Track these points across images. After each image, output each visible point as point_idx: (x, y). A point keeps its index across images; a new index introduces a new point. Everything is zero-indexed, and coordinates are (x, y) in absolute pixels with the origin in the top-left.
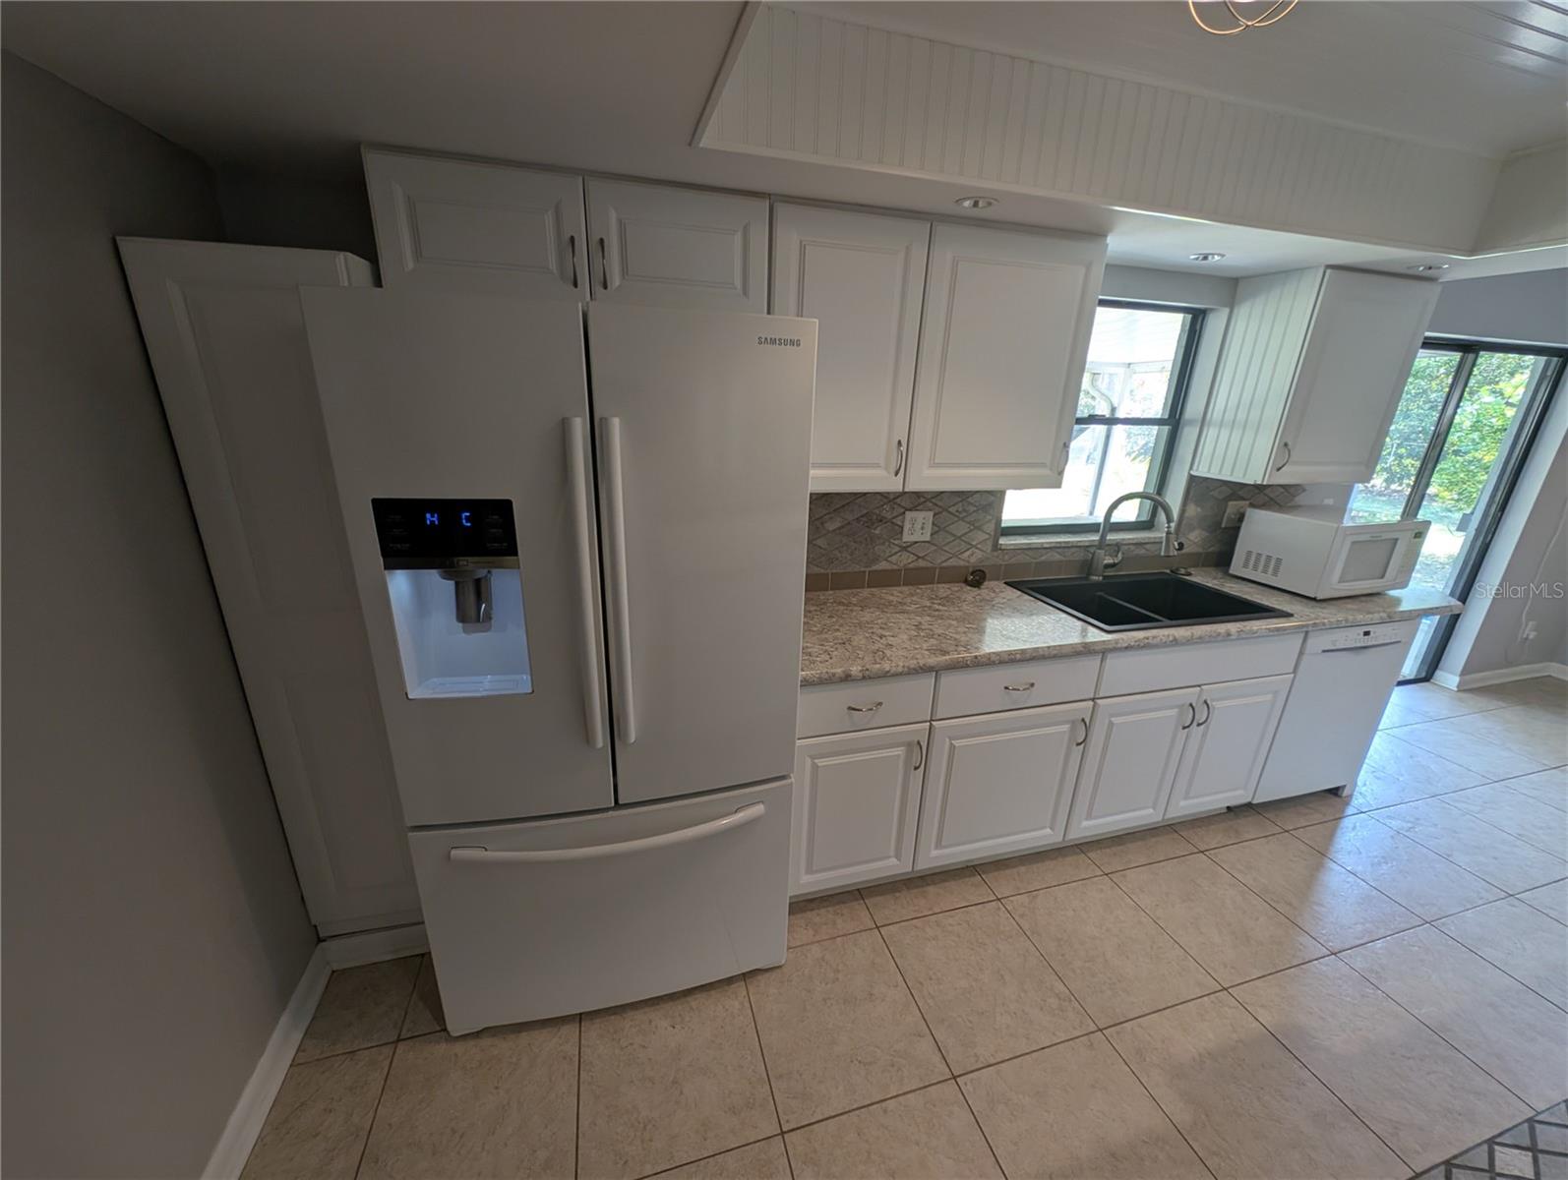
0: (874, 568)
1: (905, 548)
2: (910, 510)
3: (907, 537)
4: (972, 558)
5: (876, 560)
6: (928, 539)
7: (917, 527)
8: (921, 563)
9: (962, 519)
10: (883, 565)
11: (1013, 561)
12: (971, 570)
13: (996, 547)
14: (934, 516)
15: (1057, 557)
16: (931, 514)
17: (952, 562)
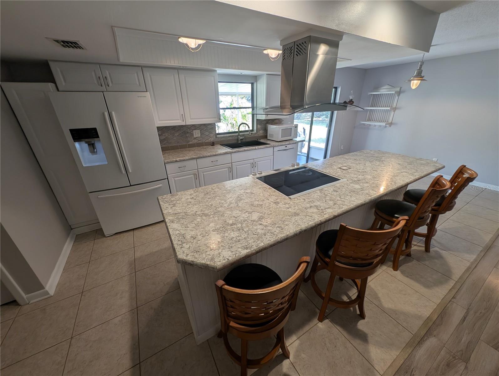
0: (189, 143)
1: (195, 138)
2: (194, 130)
3: (195, 136)
4: (212, 140)
5: (189, 142)
6: (200, 136)
7: (197, 134)
8: (200, 142)
9: (207, 131)
10: (191, 143)
11: (221, 140)
12: (212, 142)
13: (216, 137)
14: (200, 131)
15: (231, 138)
16: (199, 130)
17: (207, 141)
